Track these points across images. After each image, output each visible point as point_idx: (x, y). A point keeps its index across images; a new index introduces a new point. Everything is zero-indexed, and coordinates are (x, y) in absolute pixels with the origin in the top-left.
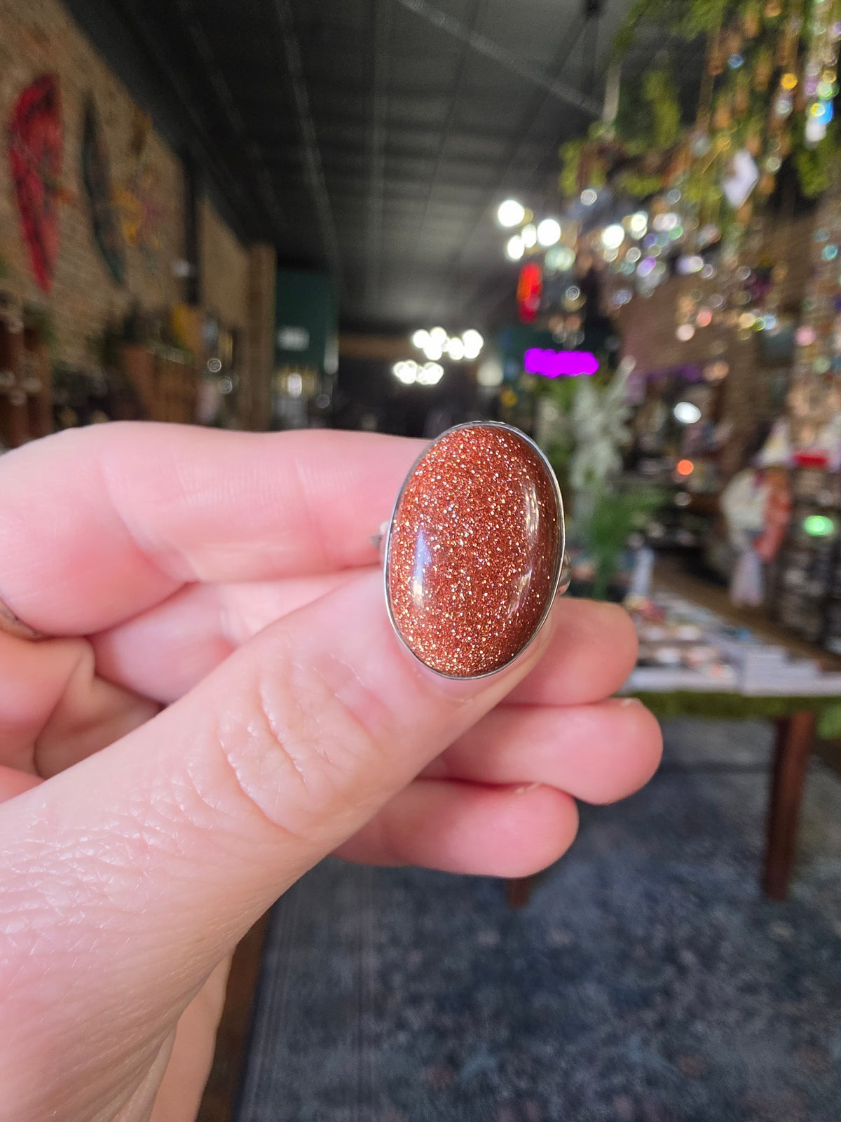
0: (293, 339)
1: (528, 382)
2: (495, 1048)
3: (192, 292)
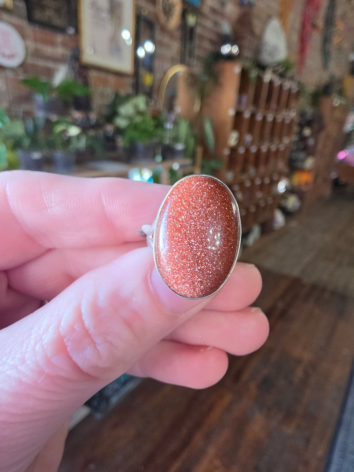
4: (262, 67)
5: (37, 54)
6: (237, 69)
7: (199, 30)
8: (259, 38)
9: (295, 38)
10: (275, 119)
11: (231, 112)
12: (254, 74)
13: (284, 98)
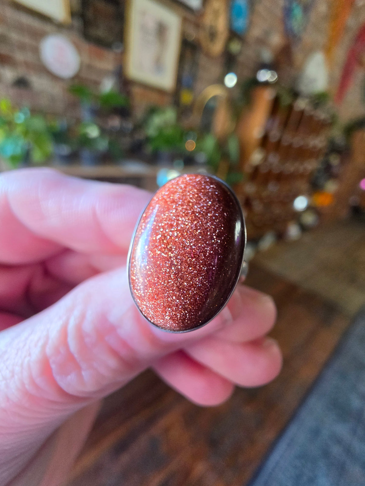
5: (90, 67)
7: (241, 59)
8: (300, 69)
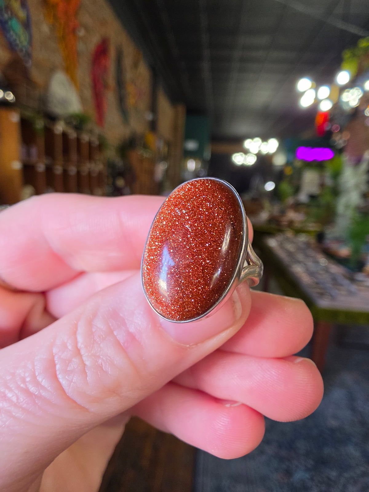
0: (191, 145)
1: (298, 163)
2: (307, 470)
3: (153, 126)
4: (52, 118)
6: (14, 118)
9: (88, 93)
10: (78, 173)
11: (17, 165)
12: (40, 124)
13: (85, 151)
